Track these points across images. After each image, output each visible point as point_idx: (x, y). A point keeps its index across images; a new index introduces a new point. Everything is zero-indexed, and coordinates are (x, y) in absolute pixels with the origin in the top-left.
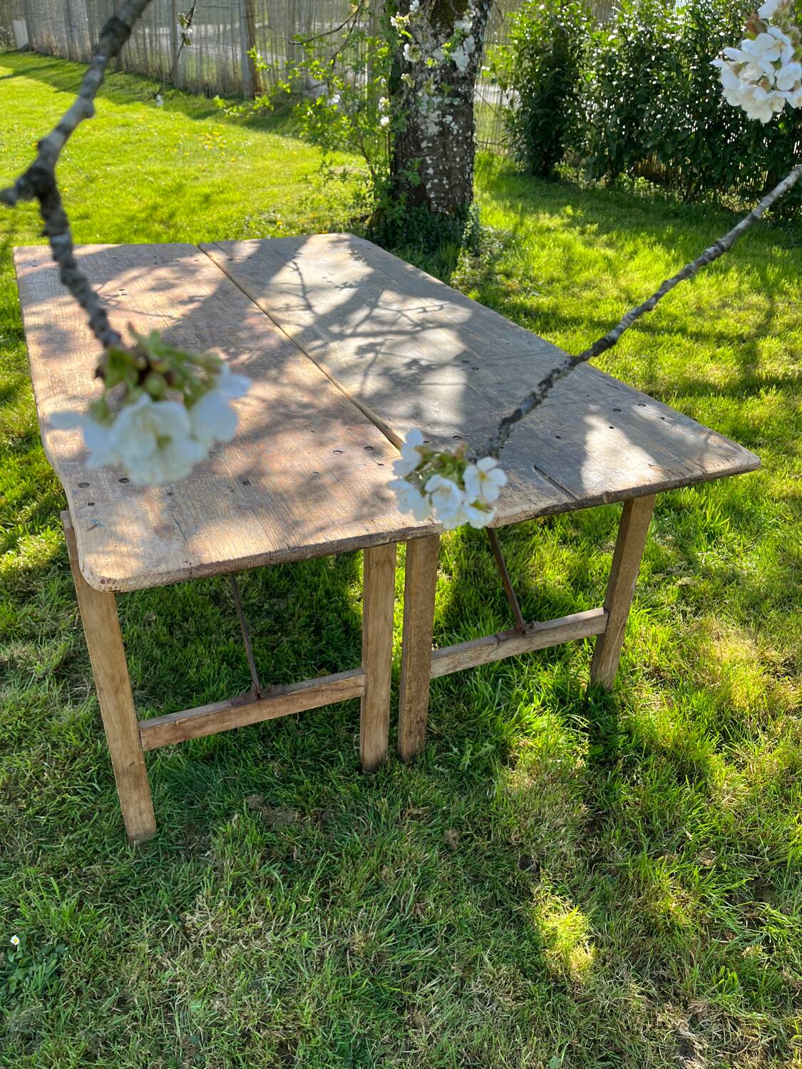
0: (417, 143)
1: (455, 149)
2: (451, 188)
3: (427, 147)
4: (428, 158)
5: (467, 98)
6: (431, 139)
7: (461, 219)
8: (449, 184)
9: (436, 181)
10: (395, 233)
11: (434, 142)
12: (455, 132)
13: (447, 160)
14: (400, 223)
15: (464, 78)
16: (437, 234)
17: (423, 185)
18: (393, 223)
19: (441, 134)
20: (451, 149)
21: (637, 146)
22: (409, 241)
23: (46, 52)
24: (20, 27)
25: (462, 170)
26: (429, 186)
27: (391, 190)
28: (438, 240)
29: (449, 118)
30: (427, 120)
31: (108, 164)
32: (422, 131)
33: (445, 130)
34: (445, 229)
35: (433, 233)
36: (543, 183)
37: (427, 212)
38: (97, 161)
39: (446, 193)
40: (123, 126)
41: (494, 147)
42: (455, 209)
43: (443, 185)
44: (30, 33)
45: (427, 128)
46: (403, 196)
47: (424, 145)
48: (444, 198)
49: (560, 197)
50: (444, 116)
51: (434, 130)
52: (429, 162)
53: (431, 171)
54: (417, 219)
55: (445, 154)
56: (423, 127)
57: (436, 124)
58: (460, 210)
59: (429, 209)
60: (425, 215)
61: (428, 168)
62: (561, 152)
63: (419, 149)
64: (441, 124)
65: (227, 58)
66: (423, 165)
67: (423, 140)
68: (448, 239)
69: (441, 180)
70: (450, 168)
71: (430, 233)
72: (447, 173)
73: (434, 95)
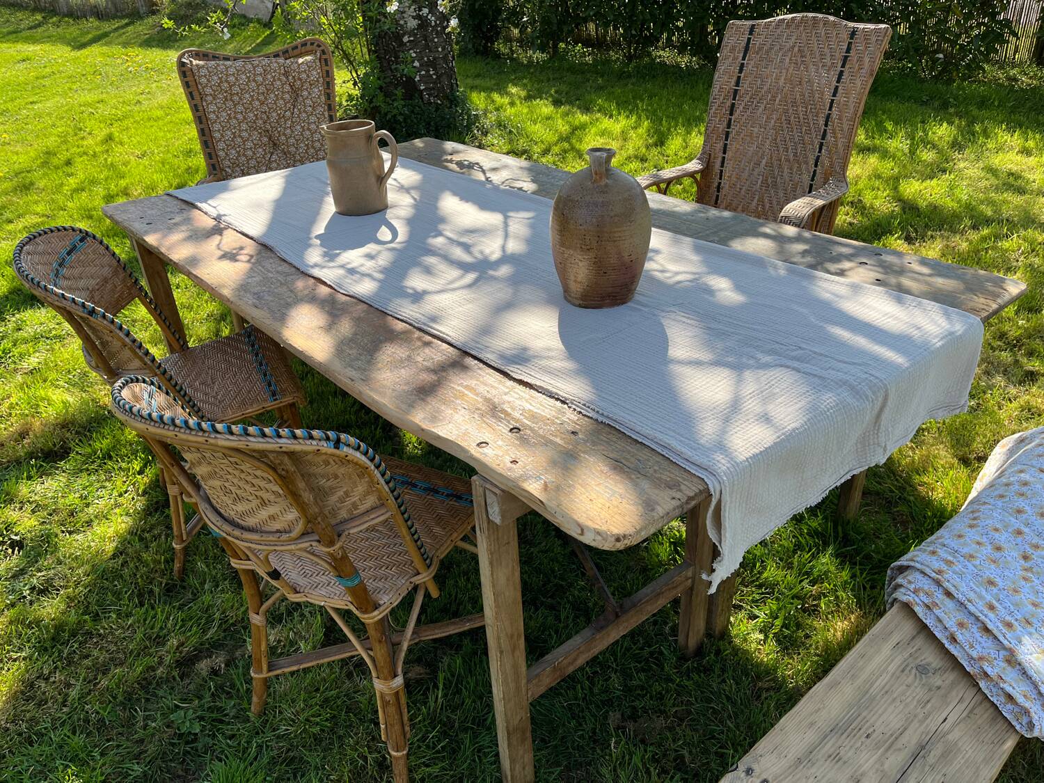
0: (398, 37)
1: (436, 40)
2: (439, 77)
3: (409, 41)
4: (412, 51)
6: (411, 33)
8: (435, 74)
9: (423, 73)
11: (415, 35)
12: (433, 23)
13: (430, 51)
14: (401, 118)
16: (436, 123)
17: (412, 78)
19: (420, 27)
20: (432, 40)
26: (417, 78)
27: (381, 88)
29: (425, 11)
30: (405, 15)
32: (401, 26)
33: (424, 24)
35: (432, 123)
37: (421, 103)
39: (435, 83)
42: (446, 97)
43: (431, 76)
45: (406, 23)
46: (398, 91)
47: (406, 39)
48: (433, 89)
50: (420, 10)
51: (412, 24)
52: (414, 55)
53: (417, 64)
54: (413, 112)
55: (427, 46)
56: (402, 22)
57: (414, 18)
58: (450, 97)
59: (422, 98)
60: (419, 107)
61: (414, 62)
63: (402, 44)
64: (418, 17)
66: (409, 59)
67: (404, 35)
69: (428, 71)
70: (434, 59)
71: (429, 124)
72: (432, 64)
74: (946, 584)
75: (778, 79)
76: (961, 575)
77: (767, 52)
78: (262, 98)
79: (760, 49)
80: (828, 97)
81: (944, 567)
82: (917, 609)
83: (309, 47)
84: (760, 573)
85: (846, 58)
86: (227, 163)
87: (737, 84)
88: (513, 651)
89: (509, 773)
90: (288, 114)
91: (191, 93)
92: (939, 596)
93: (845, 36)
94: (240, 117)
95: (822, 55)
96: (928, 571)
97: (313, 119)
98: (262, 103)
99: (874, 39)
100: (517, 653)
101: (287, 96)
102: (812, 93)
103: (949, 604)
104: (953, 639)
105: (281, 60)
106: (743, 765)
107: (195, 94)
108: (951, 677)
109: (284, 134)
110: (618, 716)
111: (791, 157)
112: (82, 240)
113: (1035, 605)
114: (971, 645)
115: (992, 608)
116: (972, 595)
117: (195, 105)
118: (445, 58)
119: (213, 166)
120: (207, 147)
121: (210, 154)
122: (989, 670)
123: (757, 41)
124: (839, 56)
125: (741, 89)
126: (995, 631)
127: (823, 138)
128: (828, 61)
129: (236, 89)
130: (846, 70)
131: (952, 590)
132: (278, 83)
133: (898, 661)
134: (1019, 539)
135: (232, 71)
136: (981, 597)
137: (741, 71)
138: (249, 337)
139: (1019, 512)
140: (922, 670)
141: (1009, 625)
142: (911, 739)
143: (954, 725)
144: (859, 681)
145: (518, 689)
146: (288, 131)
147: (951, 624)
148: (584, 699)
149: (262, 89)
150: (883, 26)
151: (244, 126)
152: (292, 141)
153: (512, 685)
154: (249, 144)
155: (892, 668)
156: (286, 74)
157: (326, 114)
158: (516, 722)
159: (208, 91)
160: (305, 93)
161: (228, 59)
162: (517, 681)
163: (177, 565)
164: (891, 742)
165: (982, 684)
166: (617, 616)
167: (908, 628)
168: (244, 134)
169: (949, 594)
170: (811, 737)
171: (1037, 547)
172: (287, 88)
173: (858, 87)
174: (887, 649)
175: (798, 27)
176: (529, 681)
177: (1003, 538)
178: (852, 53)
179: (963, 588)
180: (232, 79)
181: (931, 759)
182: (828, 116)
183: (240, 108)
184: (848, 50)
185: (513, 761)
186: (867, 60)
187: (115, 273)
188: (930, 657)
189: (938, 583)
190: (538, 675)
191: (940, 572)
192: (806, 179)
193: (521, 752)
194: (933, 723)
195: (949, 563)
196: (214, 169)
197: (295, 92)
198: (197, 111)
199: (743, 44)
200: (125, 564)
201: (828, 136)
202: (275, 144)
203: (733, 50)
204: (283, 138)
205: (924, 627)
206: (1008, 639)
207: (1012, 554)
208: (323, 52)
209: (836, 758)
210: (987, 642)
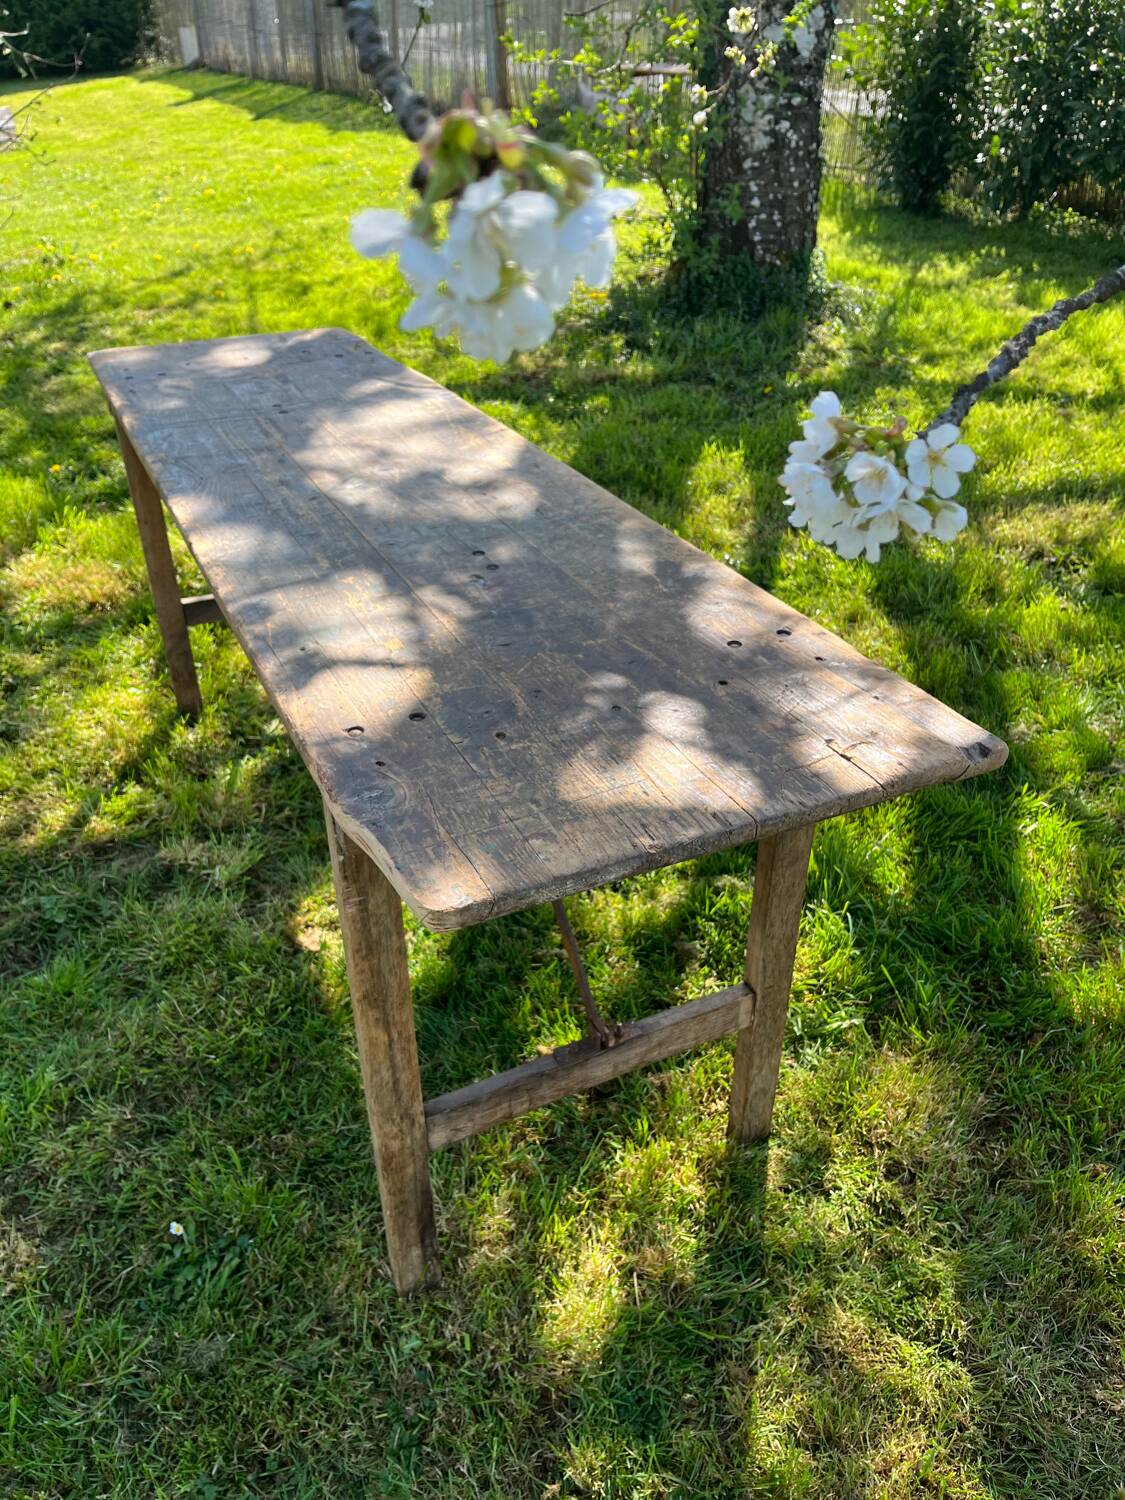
0: (737, 163)
1: (792, 170)
2: (785, 226)
3: (753, 168)
4: (752, 184)
5: (813, 97)
6: (758, 156)
7: (798, 271)
8: (782, 220)
9: (763, 216)
10: (701, 294)
11: (762, 160)
12: (793, 144)
13: (780, 185)
14: (710, 279)
15: (809, 67)
16: (763, 293)
17: (743, 223)
18: (698, 280)
19: (772, 147)
20: (787, 170)
21: (1062, 163)
22: (721, 305)
23: (222, 69)
24: (189, 37)
25: (802, 199)
26: (752, 224)
27: (696, 232)
28: (763, 303)
29: (785, 125)
30: (753, 129)
31: (305, 216)
32: (745, 145)
33: (778, 142)
34: (774, 286)
35: (757, 293)
36: (919, 220)
37: (748, 261)
38: (291, 212)
39: (778, 233)
40: (325, 164)
41: (845, 173)
42: (790, 257)
43: (774, 223)
44: (202, 43)
45: (752, 140)
46: (715, 239)
47: (747, 164)
48: (773, 242)
49: (945, 238)
50: (777, 122)
51: (762, 142)
52: (754, 189)
53: (756, 202)
54: (733, 272)
55: (777, 177)
56: (746, 139)
57: (766, 134)
58: (798, 258)
59: (752, 256)
60: (744, 266)
61: (751, 198)
62: (946, 175)
63: (740, 171)
64: (773, 133)
65: (467, 65)
66: (746, 194)
67: (746, 158)
68: (779, 300)
69: (771, 215)
70: (784, 197)
71: (752, 293)
72: (780, 205)
73: (764, 92)
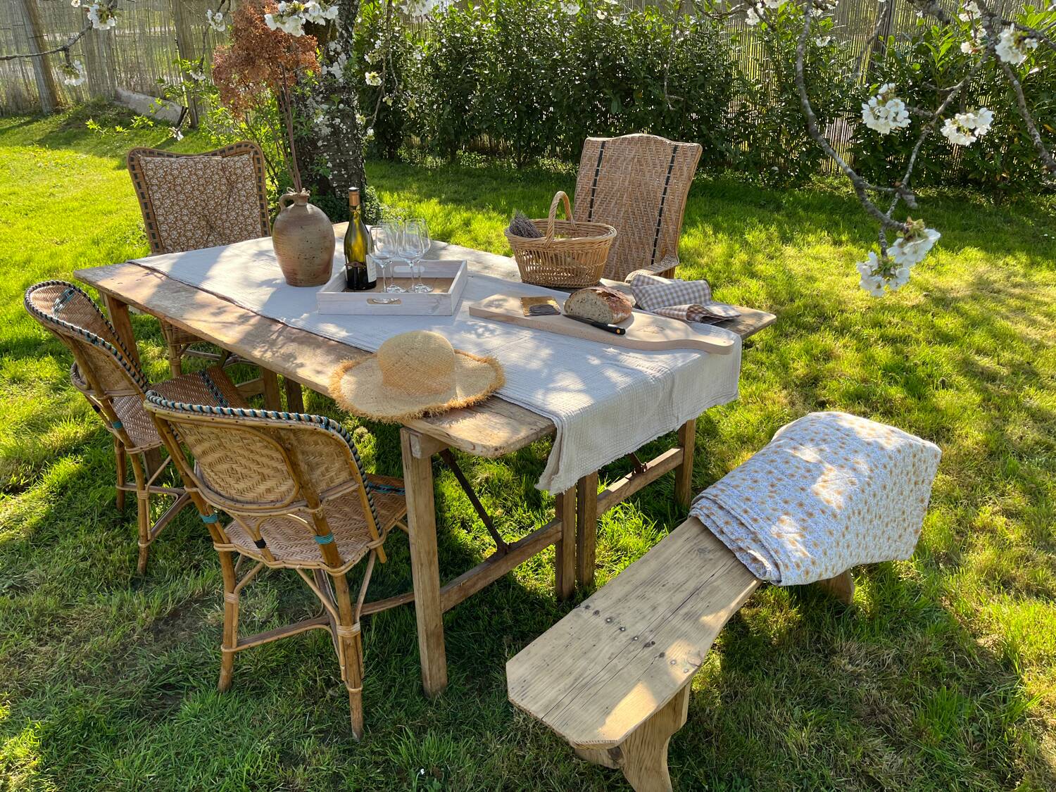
0: (313, 142)
1: (347, 145)
2: (349, 177)
3: (323, 146)
4: (325, 154)
6: (325, 138)
9: (336, 172)
11: (328, 140)
12: (345, 131)
13: (342, 154)
15: (344, 87)
19: (333, 134)
20: (344, 145)
26: (330, 177)
29: (338, 121)
32: (316, 132)
33: (336, 131)
39: (346, 181)
43: (343, 175)
45: (320, 130)
46: (314, 188)
47: (320, 143)
48: (345, 186)
50: (333, 119)
51: (326, 131)
52: (327, 157)
53: (330, 165)
55: (339, 150)
56: (316, 129)
57: (327, 126)
61: (327, 163)
63: (316, 147)
64: (332, 125)
67: (318, 140)
69: (340, 171)
70: (346, 161)
72: (345, 165)
73: (322, 103)
74: (719, 502)
75: (624, 181)
76: (729, 496)
77: (615, 162)
78: (201, 188)
79: (610, 159)
80: (660, 195)
81: (719, 492)
82: (700, 518)
83: (243, 148)
84: (618, 541)
85: (671, 167)
86: (169, 242)
87: (595, 185)
88: (430, 566)
89: (428, 673)
90: (225, 202)
91: (138, 183)
92: (715, 508)
93: (670, 151)
94: (182, 204)
95: (654, 164)
96: (709, 496)
97: (246, 206)
98: (202, 193)
99: (689, 154)
100: (433, 568)
101: (224, 188)
102: (648, 193)
103: (720, 512)
104: (722, 532)
105: (218, 158)
106: (583, 604)
107: (143, 184)
108: (719, 554)
109: (220, 219)
110: (510, 637)
111: (637, 239)
112: (71, 292)
113: (774, 510)
114: (732, 534)
115: (746, 512)
116: (735, 506)
117: (142, 194)
118: (355, 160)
119: (156, 244)
120: (151, 228)
121: (153, 234)
122: (742, 545)
123: (607, 154)
124: (666, 165)
125: (598, 188)
126: (746, 524)
127: (659, 225)
128: (658, 169)
129: (179, 181)
130: (671, 175)
131: (723, 505)
132: (217, 176)
133: (688, 546)
134: (770, 476)
135: (175, 166)
136: (740, 507)
137: (597, 175)
138: (204, 375)
139: (772, 461)
140: (701, 551)
141: (755, 520)
142: (691, 585)
143: (719, 577)
144: (661, 559)
145: (434, 598)
146: (224, 216)
147: (720, 523)
148: (485, 630)
149: (202, 181)
150: (695, 144)
151: (185, 212)
152: (227, 224)
153: (430, 594)
154: (189, 227)
155: (682, 552)
156: (223, 170)
157: (258, 203)
158: (433, 628)
159: (155, 181)
160: (240, 185)
161: (172, 156)
162: (433, 591)
163: (141, 563)
164: (678, 588)
165: (737, 555)
166: (506, 554)
167: (695, 530)
168: (185, 218)
169: (721, 508)
170: (628, 588)
171: (780, 480)
172: (224, 181)
173: (680, 186)
174: (680, 542)
175: (636, 144)
176: (441, 595)
177: (759, 476)
178: (675, 163)
179: (730, 502)
180: (176, 172)
181: (702, 595)
182: (661, 209)
183: (182, 197)
184: (672, 161)
185: (431, 661)
186: (685, 169)
187: (95, 320)
188: (707, 544)
189: (714, 502)
190: (448, 591)
191: (716, 496)
192: (649, 258)
193: (437, 655)
194: (706, 577)
195: (722, 491)
196: (157, 247)
197: (231, 185)
198: (144, 198)
199: (598, 155)
200: (93, 565)
201: (662, 224)
202: (211, 227)
203: (590, 159)
204: (219, 222)
205: (705, 529)
206: (754, 527)
207: (764, 484)
208: (256, 153)
209: (643, 597)
210: (742, 531)
